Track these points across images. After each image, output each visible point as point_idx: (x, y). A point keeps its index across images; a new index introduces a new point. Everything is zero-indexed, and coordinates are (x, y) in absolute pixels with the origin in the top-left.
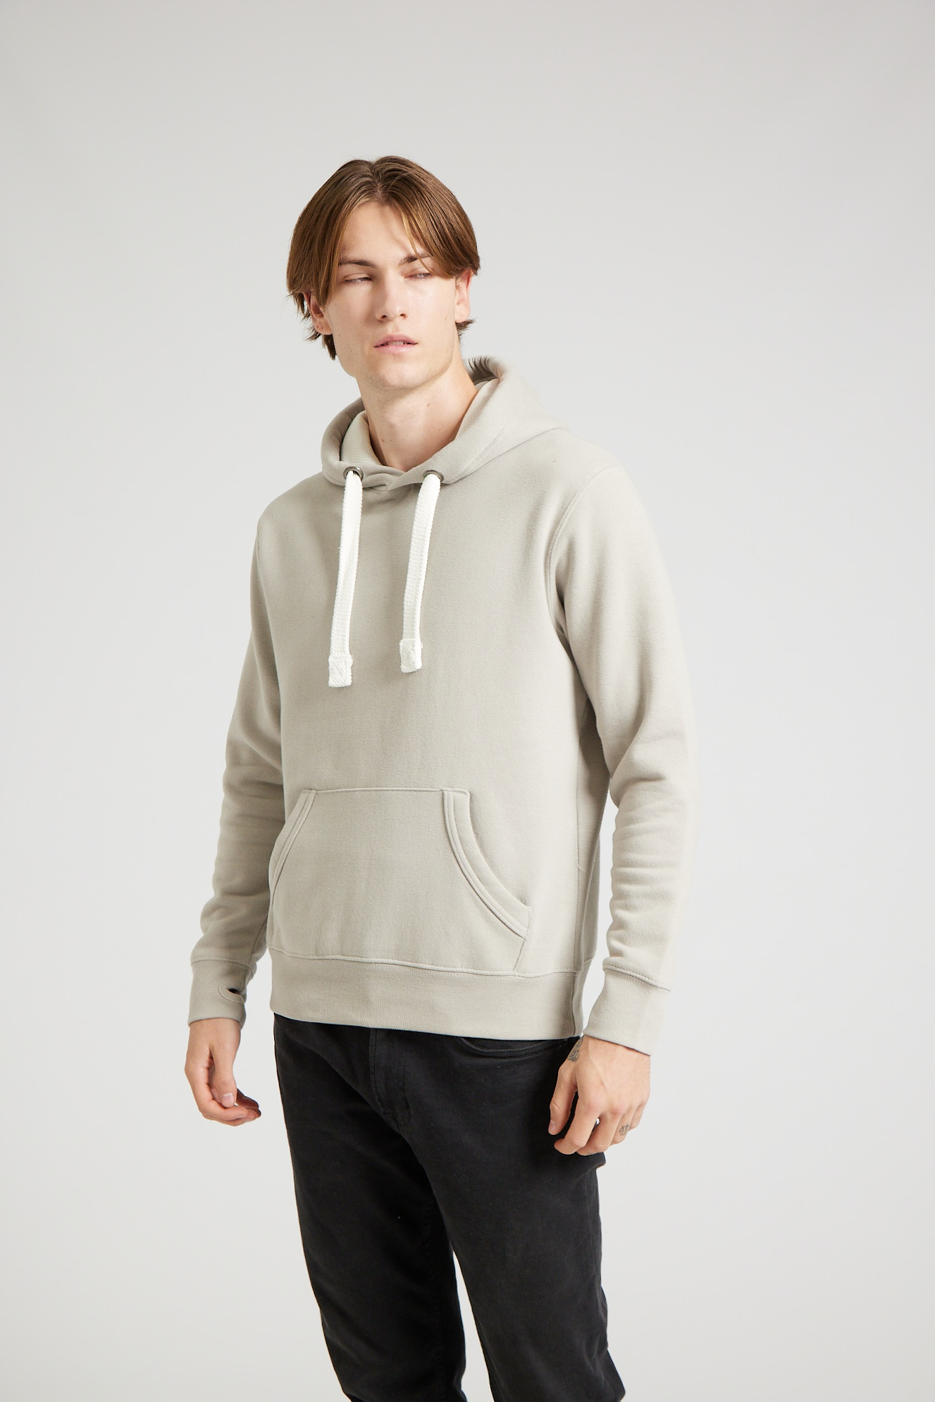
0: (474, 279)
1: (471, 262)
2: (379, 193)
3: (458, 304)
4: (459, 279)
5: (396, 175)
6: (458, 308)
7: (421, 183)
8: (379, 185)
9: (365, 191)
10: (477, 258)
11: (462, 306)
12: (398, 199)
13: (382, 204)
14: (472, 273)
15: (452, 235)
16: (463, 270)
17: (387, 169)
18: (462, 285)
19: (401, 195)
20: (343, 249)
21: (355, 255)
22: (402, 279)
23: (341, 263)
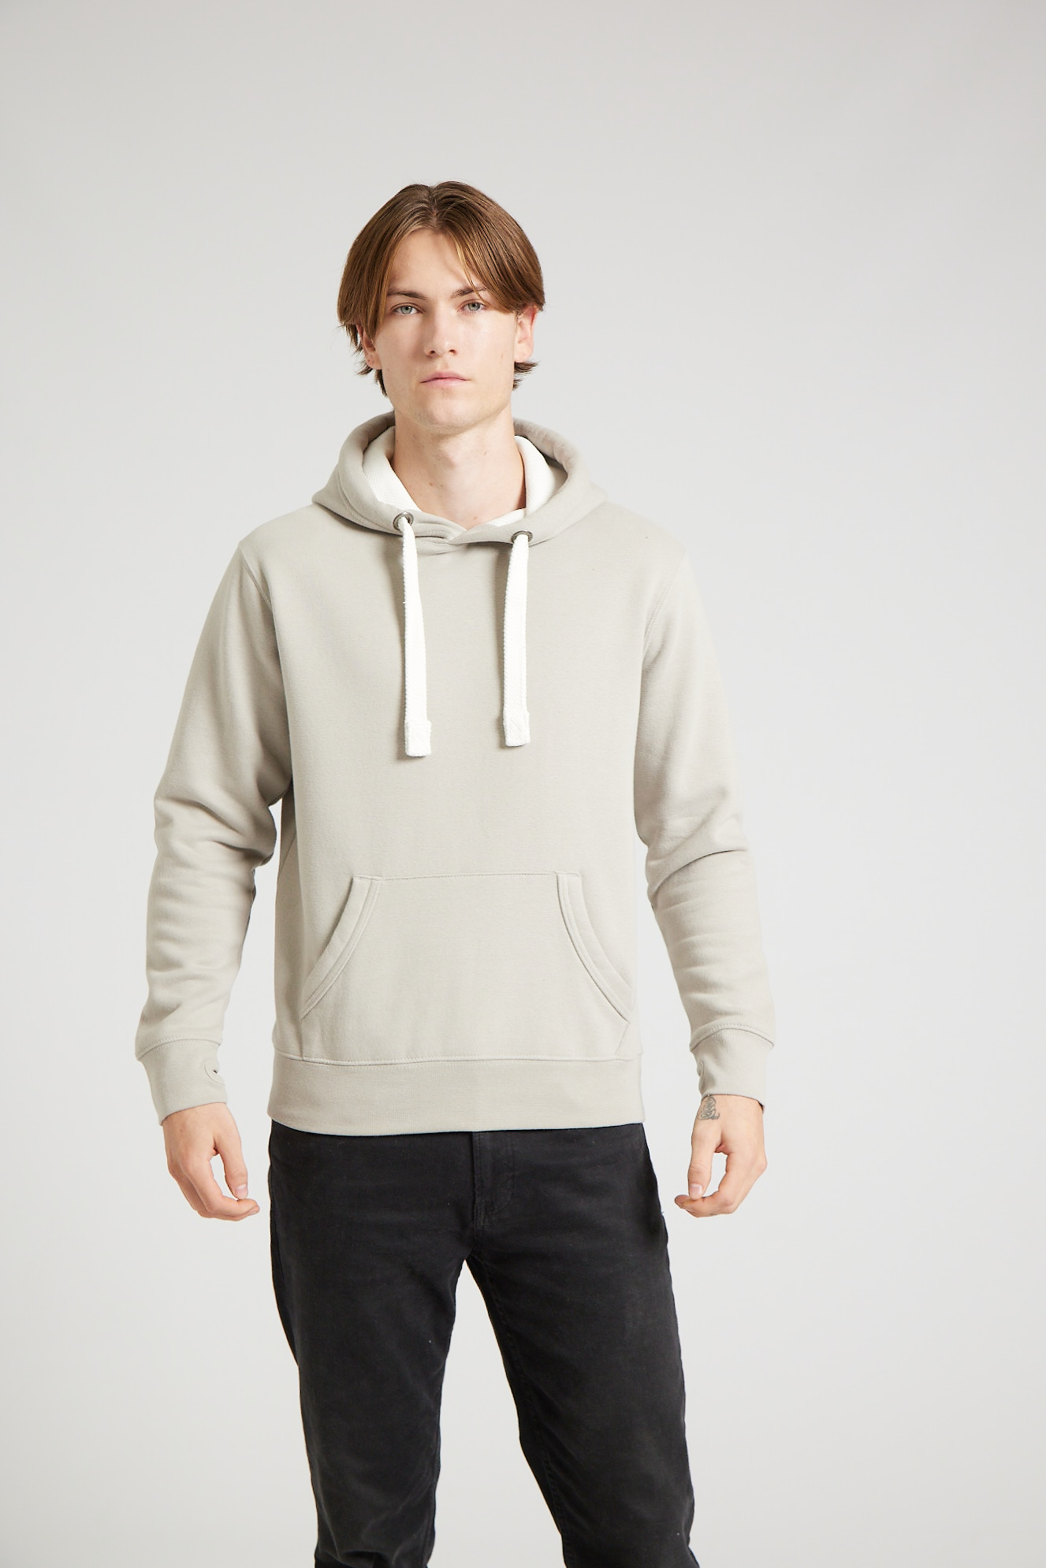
0: (539, 315)
1: (534, 296)
2: (434, 220)
3: (519, 342)
4: (522, 315)
5: (452, 202)
6: (519, 347)
7: (480, 213)
8: (435, 212)
9: (418, 218)
10: (542, 293)
11: (523, 345)
12: (453, 228)
13: (436, 232)
14: (538, 309)
15: (511, 267)
16: (525, 306)
17: (444, 195)
18: (526, 321)
19: (457, 225)
20: (393, 279)
21: (404, 285)
22: (454, 312)
23: (389, 294)
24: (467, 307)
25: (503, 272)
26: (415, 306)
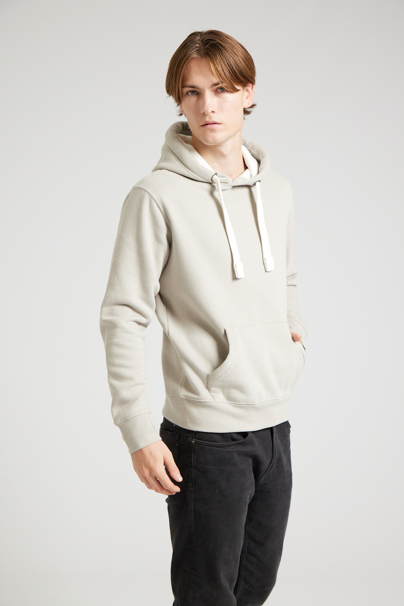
11: (248, 99)
12: (208, 55)
20: (184, 80)
21: (190, 83)
22: (213, 93)
23: (183, 87)
24: (219, 90)
25: (233, 72)
26: (195, 91)
